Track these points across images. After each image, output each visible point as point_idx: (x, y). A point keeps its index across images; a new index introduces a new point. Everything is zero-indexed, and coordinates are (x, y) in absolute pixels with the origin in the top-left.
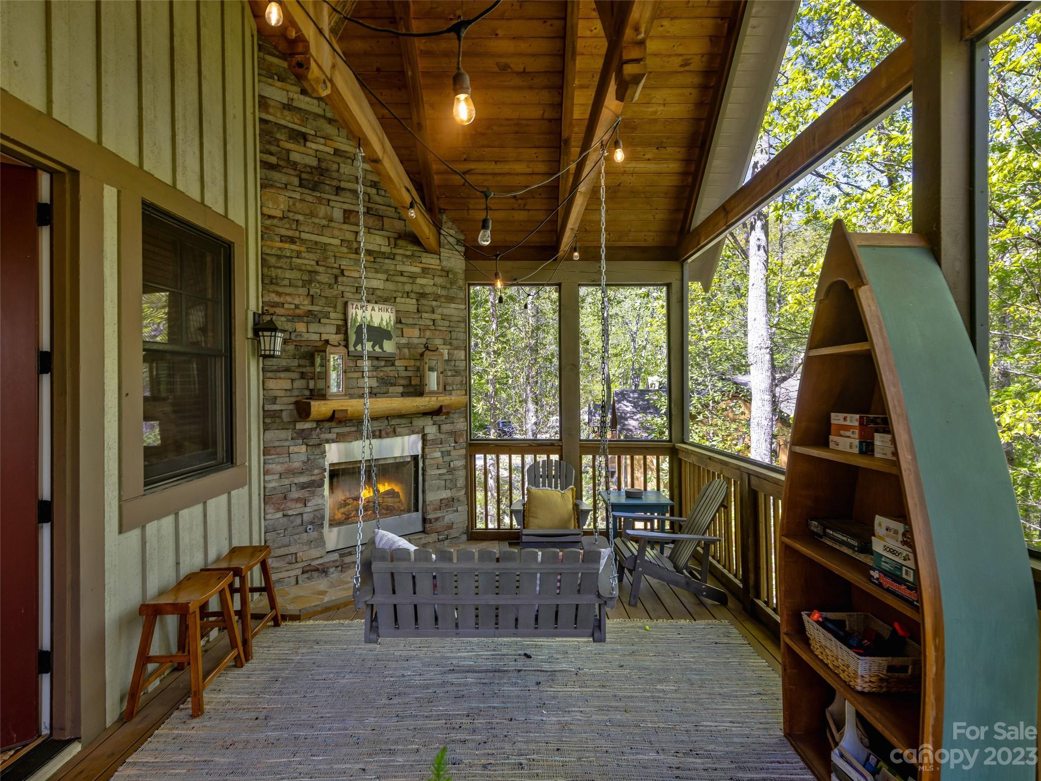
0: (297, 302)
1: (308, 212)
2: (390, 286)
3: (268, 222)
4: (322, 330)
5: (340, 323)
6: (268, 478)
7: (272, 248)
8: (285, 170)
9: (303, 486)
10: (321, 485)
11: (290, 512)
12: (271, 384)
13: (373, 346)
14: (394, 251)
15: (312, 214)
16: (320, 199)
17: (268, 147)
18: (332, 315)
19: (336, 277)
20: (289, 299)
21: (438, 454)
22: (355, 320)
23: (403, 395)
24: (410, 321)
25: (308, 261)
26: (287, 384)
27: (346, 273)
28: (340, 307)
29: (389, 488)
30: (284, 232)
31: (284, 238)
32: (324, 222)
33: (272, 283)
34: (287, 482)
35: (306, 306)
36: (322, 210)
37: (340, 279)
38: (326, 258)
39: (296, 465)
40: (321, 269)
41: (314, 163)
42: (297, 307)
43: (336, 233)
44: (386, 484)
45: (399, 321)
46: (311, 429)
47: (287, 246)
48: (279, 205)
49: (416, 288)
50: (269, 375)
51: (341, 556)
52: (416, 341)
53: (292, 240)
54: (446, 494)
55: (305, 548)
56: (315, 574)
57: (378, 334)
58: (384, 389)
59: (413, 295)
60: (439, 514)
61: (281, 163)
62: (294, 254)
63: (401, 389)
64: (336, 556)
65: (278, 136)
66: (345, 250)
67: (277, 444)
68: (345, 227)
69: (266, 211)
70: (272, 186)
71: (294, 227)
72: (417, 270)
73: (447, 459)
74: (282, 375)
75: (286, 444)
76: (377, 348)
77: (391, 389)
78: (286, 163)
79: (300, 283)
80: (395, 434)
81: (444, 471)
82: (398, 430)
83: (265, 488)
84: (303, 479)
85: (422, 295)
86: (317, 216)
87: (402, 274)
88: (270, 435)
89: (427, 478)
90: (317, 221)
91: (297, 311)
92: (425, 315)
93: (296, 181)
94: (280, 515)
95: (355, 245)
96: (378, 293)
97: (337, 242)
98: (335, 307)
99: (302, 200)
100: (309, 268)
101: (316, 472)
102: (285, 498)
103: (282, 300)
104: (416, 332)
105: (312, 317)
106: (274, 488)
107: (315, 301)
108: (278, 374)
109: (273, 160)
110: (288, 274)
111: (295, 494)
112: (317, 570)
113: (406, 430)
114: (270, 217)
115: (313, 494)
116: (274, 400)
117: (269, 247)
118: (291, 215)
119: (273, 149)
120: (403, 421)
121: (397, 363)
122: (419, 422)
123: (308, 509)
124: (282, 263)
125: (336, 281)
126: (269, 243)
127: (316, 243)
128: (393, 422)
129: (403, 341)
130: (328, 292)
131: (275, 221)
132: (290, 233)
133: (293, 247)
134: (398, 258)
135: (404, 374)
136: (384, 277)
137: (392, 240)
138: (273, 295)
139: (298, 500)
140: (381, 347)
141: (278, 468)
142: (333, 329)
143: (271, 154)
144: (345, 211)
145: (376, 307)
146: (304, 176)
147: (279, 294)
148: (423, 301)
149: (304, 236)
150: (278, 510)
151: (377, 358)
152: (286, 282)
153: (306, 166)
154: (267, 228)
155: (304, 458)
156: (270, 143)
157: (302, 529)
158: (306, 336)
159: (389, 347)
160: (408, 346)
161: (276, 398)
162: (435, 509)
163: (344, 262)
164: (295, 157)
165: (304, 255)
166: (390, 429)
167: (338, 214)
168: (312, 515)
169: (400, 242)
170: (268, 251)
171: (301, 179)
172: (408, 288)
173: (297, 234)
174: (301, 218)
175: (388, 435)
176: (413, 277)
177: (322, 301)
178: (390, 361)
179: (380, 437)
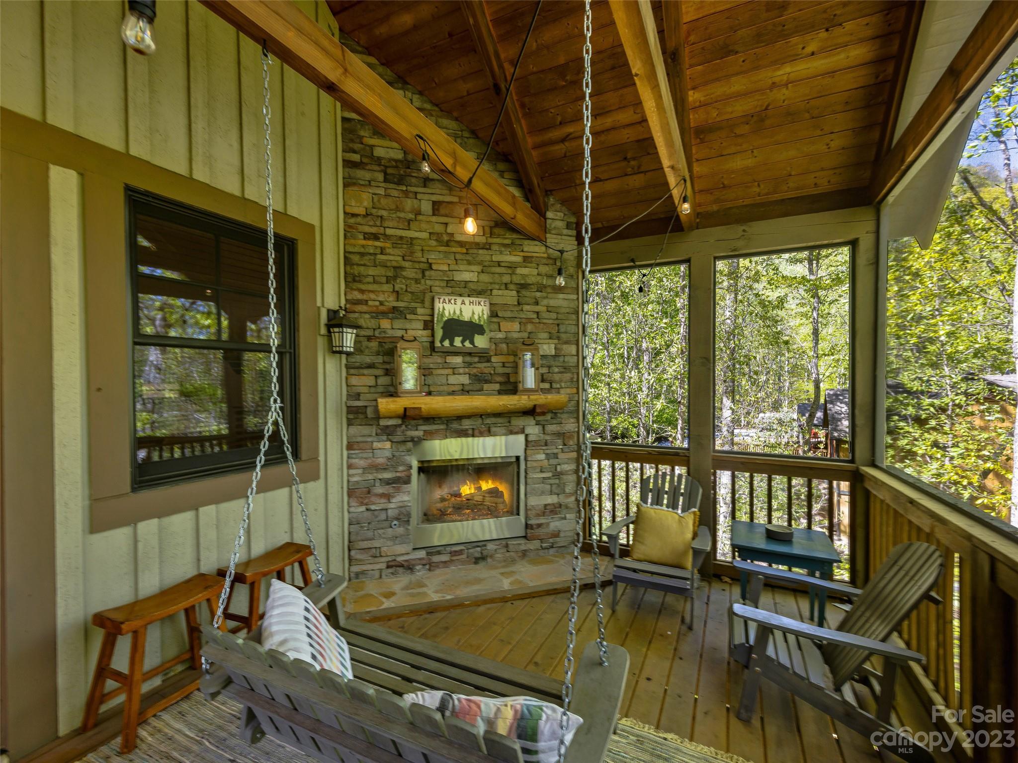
0: (381, 299)
1: (393, 207)
2: (485, 278)
3: (352, 221)
4: (408, 326)
5: (428, 318)
6: (352, 472)
7: (355, 246)
8: (369, 167)
9: (388, 482)
10: (407, 481)
11: (373, 507)
12: (354, 381)
13: (463, 342)
14: (490, 240)
15: (398, 209)
16: (406, 193)
17: (351, 145)
18: (420, 311)
19: (423, 272)
20: (372, 296)
21: (542, 456)
22: (442, 315)
23: (500, 392)
24: (508, 314)
25: (394, 256)
26: (371, 381)
27: (434, 267)
28: (427, 303)
29: (493, 486)
30: (367, 229)
31: (368, 236)
32: (412, 216)
33: (354, 281)
34: (370, 477)
35: (391, 301)
36: (409, 203)
37: (427, 273)
38: (412, 253)
39: (381, 461)
40: (407, 264)
41: (400, 156)
42: (381, 303)
43: (424, 226)
44: (490, 482)
45: (494, 314)
46: (396, 426)
47: (370, 243)
48: (363, 202)
49: (516, 279)
50: (352, 371)
51: (428, 554)
52: (516, 335)
53: (376, 237)
54: (552, 499)
55: (389, 543)
56: (400, 570)
57: (470, 329)
58: (478, 386)
59: (512, 287)
60: (542, 520)
61: (365, 160)
62: (378, 251)
63: (497, 387)
64: (422, 554)
65: (362, 133)
66: (434, 243)
67: (360, 439)
68: (434, 219)
69: (348, 210)
70: (354, 184)
71: (378, 223)
72: (516, 259)
73: (553, 461)
74: (366, 371)
75: (369, 439)
76: (467, 344)
77: (486, 386)
78: (370, 159)
79: (384, 280)
80: (489, 433)
81: (549, 475)
82: (493, 429)
83: (348, 481)
84: (387, 475)
85: (523, 286)
86: (403, 211)
87: (499, 264)
88: (354, 430)
89: (529, 481)
90: (402, 215)
91: (382, 308)
92: (526, 307)
93: (381, 177)
94: (363, 508)
95: (446, 238)
96: (471, 286)
97: (425, 235)
98: (423, 302)
99: (387, 196)
100: (395, 264)
101: (401, 468)
102: (369, 492)
103: (365, 297)
104: (516, 326)
105: (396, 313)
106: (357, 482)
107: (401, 297)
108: (362, 371)
109: (356, 157)
110: (371, 271)
111: (379, 490)
112: (402, 566)
113: (503, 430)
114: (354, 215)
115: (398, 490)
116: (357, 396)
117: (351, 245)
118: (374, 211)
119: (357, 146)
120: (499, 420)
121: (493, 359)
122: (518, 422)
123: (392, 506)
124: (366, 260)
125: (424, 276)
126: (352, 241)
127: (401, 238)
128: (488, 421)
129: (501, 335)
130: (414, 287)
131: (359, 220)
132: (374, 230)
133: (377, 244)
134: (495, 247)
135: (501, 370)
136: (478, 268)
137: (487, 230)
138: (356, 293)
139: (382, 495)
140: (472, 342)
141: (362, 463)
142: (420, 325)
143: (355, 152)
144: (434, 203)
145: (467, 300)
146: (390, 171)
147: (362, 291)
148: (524, 292)
149: (389, 232)
150: (362, 504)
151: (470, 354)
152: (370, 279)
153: (390, 160)
154: (350, 227)
155: (388, 454)
156: (352, 141)
157: (386, 524)
158: (390, 333)
159: (481, 342)
160: (506, 341)
161: (359, 394)
162: (538, 515)
163: (432, 257)
164: (379, 152)
165: (388, 251)
166: (484, 428)
167: (426, 207)
168: (397, 511)
169: (496, 230)
170: (351, 249)
171: (386, 174)
172: (506, 279)
173: (382, 230)
174: (384, 213)
175: (481, 434)
176: (512, 267)
177: (408, 297)
178: (484, 356)
179: (473, 436)
